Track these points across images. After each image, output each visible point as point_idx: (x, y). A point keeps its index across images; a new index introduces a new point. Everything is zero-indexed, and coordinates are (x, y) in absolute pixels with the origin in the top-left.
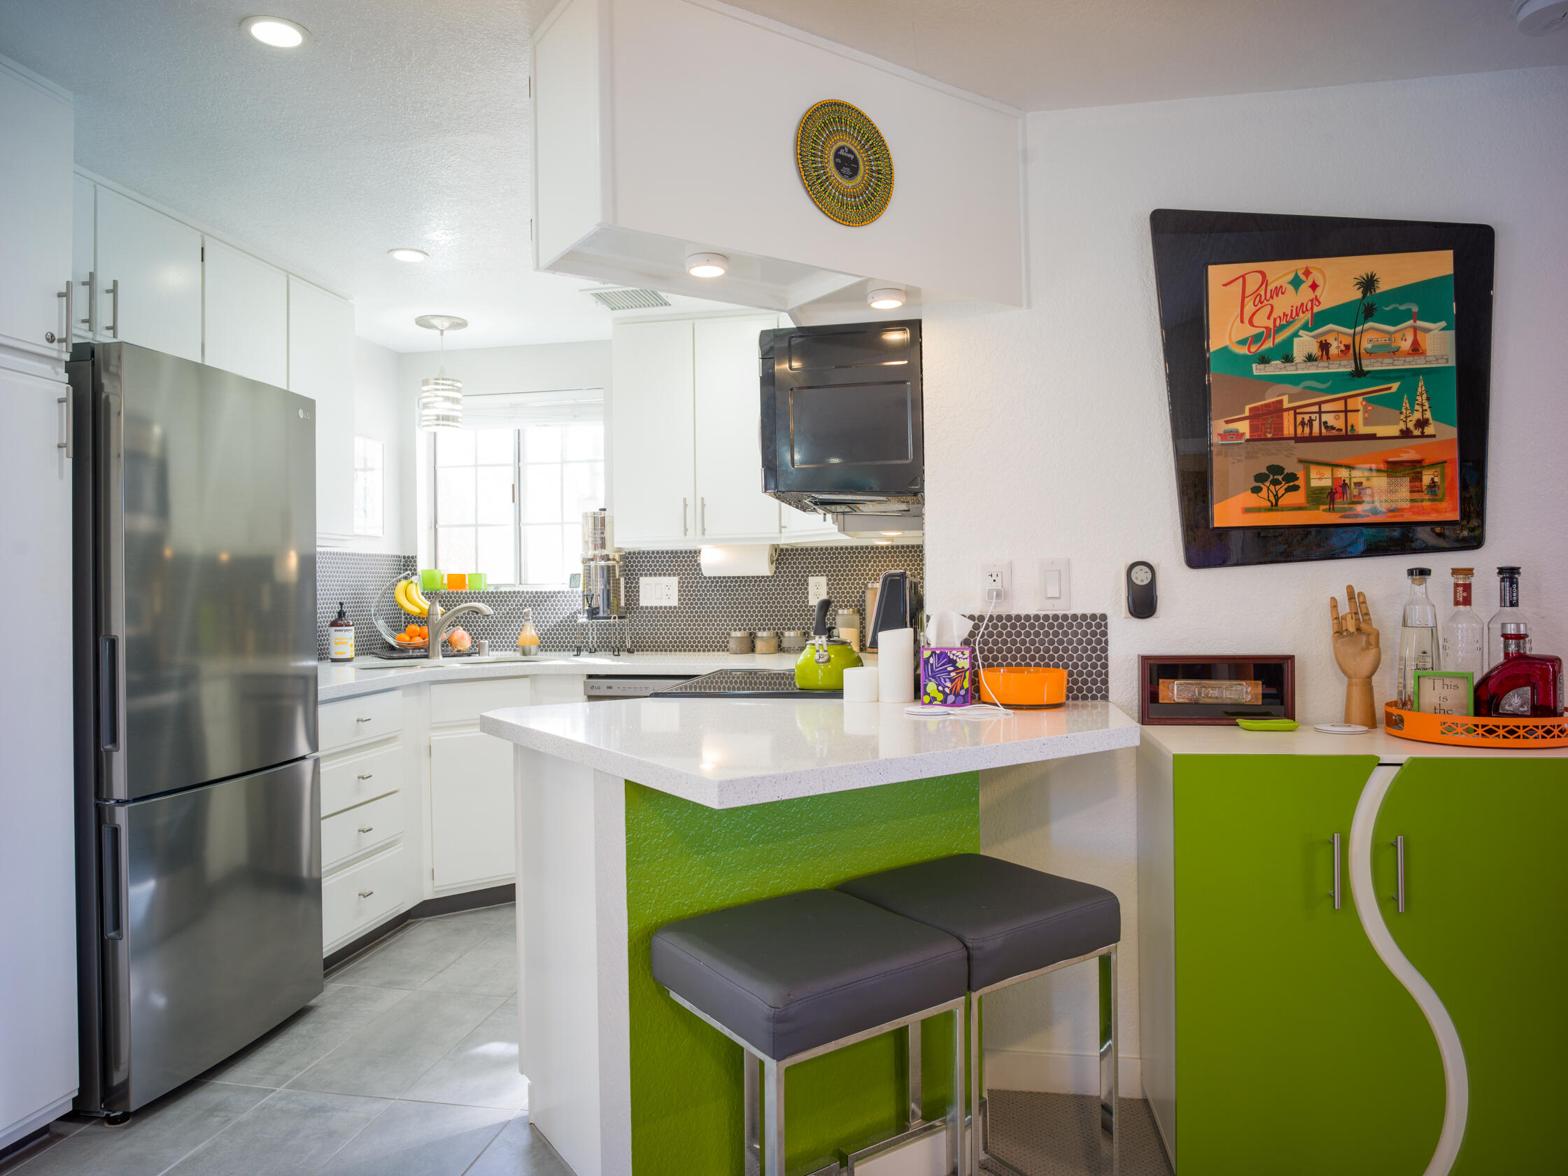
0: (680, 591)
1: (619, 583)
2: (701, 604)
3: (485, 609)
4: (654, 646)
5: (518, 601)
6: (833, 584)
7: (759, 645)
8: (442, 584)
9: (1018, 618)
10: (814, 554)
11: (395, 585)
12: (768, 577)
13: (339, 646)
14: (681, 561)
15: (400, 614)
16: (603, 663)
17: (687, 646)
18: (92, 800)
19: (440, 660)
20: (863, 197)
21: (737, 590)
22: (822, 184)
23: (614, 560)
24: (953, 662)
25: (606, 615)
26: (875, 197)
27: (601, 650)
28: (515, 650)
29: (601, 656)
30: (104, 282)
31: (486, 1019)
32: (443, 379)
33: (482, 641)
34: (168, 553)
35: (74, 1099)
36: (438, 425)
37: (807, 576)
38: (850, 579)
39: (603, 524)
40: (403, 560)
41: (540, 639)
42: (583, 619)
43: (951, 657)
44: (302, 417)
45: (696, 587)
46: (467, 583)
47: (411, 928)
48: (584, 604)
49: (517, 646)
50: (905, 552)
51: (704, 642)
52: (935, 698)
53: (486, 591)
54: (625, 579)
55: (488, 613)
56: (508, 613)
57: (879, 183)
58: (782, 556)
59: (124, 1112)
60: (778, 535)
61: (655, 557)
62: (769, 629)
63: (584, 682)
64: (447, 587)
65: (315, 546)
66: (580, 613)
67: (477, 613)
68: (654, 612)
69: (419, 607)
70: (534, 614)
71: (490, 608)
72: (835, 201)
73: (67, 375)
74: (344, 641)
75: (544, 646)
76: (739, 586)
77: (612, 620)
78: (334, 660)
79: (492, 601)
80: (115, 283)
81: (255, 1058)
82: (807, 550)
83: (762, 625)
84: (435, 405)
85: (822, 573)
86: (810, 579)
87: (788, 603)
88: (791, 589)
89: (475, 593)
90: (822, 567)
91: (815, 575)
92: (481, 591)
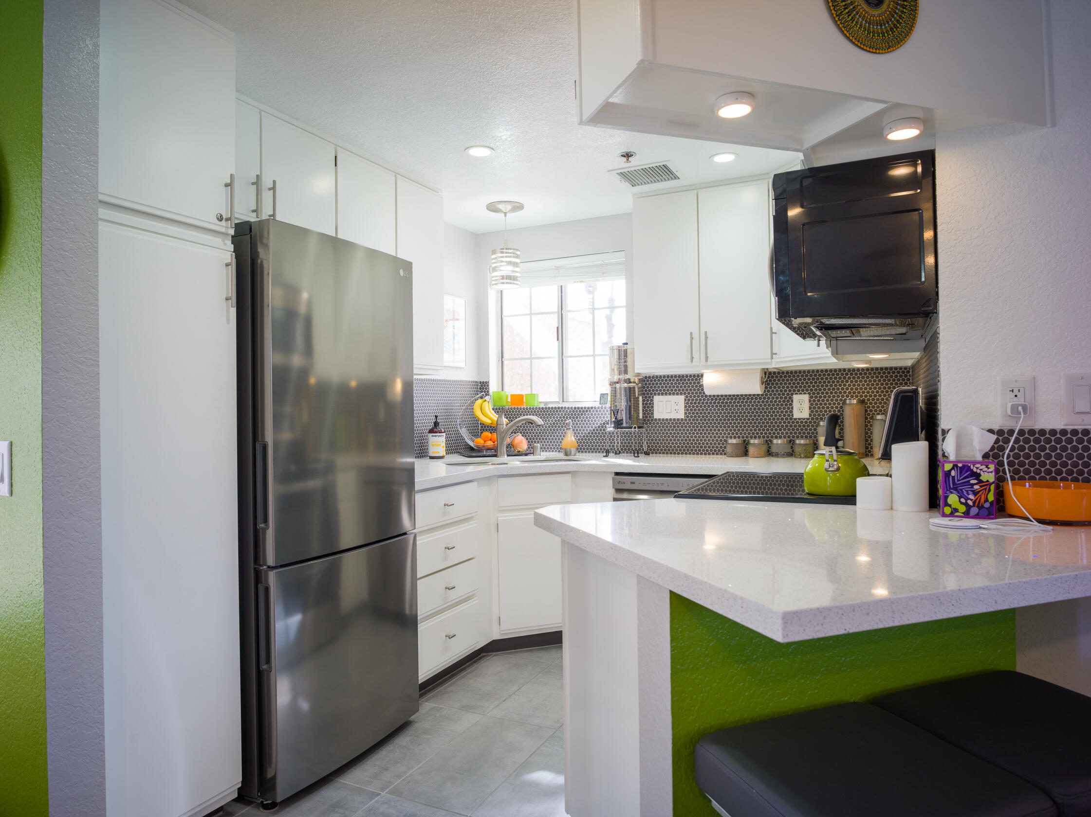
0: (685, 407)
1: (639, 401)
2: (703, 417)
3: (537, 420)
4: (665, 450)
5: (562, 414)
6: (814, 401)
7: (751, 450)
8: (507, 401)
9: (1042, 432)
10: (798, 376)
11: (473, 403)
12: (758, 395)
13: (435, 447)
14: (687, 383)
15: (478, 423)
16: (626, 463)
17: (692, 450)
18: (252, 565)
19: (505, 458)
20: (889, 25)
21: (732, 406)
22: (849, 13)
23: (634, 382)
24: (977, 476)
25: (628, 425)
26: (900, 23)
27: (624, 452)
28: (559, 451)
29: (623, 458)
30: (267, 182)
31: (538, 749)
32: (506, 249)
33: (535, 445)
34: (312, 381)
35: (239, 789)
36: (503, 283)
37: (792, 394)
38: (829, 397)
39: (626, 355)
40: (479, 384)
41: (578, 443)
42: (610, 428)
43: (975, 470)
44: (402, 275)
45: (699, 403)
46: (525, 401)
47: (483, 660)
48: (611, 417)
49: (561, 448)
50: (879, 373)
51: (705, 447)
52: (957, 509)
53: (538, 407)
54: (643, 397)
55: (540, 424)
56: (554, 424)
57: (905, 10)
58: (771, 378)
59: (273, 802)
60: (770, 360)
61: (666, 380)
62: (759, 437)
63: (613, 478)
64: (510, 404)
65: (412, 374)
66: (608, 424)
67: (532, 424)
68: (665, 423)
69: (490, 419)
70: (573, 424)
71: (541, 420)
72: (862, 29)
73: (233, 245)
74: (438, 444)
75: (581, 449)
76: (734, 403)
77: (633, 429)
78: (432, 458)
79: (543, 415)
80: (274, 182)
81: (368, 762)
82: (791, 372)
83: (753, 433)
84: (502, 268)
85: (805, 391)
86: (794, 396)
87: (776, 416)
88: (778, 405)
89: (530, 408)
90: (805, 387)
91: (799, 393)
92: (535, 407)
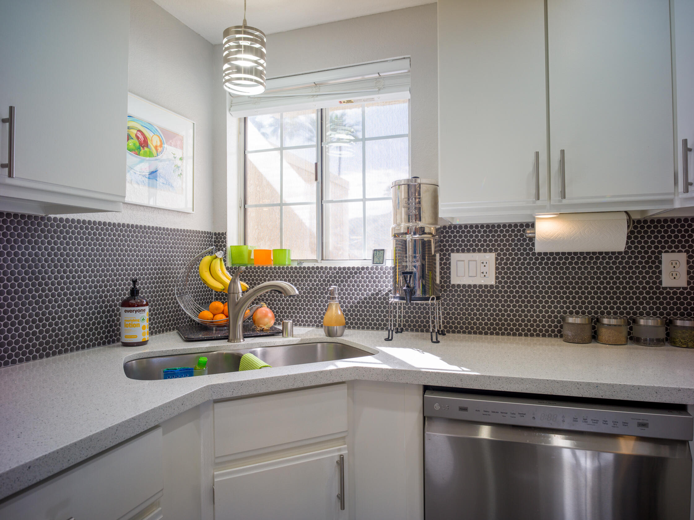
0: (497, 268)
1: (435, 260)
2: (523, 283)
3: (289, 288)
5: (322, 277)
7: (604, 333)
8: (249, 259)
11: (198, 260)
12: (620, 253)
13: (129, 328)
14: (499, 236)
23: (429, 233)
27: (407, 330)
37: (660, 253)
40: (214, 236)
41: (346, 320)
46: (272, 258)
51: (526, 325)
53: (290, 266)
54: (440, 255)
55: (292, 294)
56: (311, 289)
61: (469, 232)
62: (616, 314)
64: (252, 262)
67: (280, 292)
68: (467, 291)
69: (222, 282)
70: (338, 291)
71: (293, 286)
74: (137, 323)
75: (349, 324)
79: (296, 278)
85: (680, 249)
86: (664, 255)
87: (634, 283)
88: (637, 268)
89: (279, 268)
90: (680, 242)
91: (670, 251)
92: (285, 267)
